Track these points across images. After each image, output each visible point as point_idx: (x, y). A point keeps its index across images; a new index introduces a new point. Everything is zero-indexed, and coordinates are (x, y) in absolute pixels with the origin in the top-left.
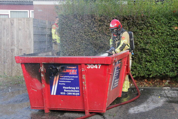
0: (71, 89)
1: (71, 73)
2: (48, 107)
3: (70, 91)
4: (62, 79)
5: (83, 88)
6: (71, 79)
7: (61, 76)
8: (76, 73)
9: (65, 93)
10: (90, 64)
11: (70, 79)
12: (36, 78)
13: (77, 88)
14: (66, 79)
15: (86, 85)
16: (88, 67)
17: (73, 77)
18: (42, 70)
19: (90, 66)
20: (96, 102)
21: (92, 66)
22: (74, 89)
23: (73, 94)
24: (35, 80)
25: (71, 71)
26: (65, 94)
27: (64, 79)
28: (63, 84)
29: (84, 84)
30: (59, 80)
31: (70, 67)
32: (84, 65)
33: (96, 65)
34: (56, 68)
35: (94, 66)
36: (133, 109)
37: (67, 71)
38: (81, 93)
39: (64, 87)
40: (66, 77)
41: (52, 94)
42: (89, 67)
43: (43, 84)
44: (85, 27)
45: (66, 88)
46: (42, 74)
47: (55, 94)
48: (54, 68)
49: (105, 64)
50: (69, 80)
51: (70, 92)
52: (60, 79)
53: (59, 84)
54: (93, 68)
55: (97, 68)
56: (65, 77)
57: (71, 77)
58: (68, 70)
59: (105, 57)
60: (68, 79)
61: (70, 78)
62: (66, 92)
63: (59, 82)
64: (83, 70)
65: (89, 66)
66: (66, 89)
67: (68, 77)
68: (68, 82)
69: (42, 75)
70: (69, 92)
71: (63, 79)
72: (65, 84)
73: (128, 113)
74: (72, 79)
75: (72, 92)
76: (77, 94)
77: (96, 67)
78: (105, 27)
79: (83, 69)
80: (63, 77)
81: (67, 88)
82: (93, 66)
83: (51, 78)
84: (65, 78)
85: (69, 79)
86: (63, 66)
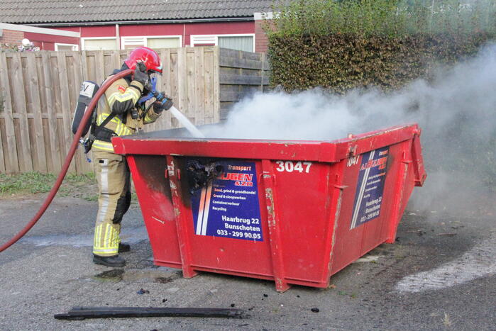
0: (240, 224)
1: (239, 183)
2: (192, 264)
3: (238, 228)
4: (218, 196)
5: (269, 222)
6: (241, 198)
7: (216, 190)
8: (250, 184)
9: (226, 232)
10: (285, 162)
11: (238, 198)
12: (160, 192)
13: (256, 221)
14: (228, 197)
15: (274, 216)
16: (280, 168)
17: (244, 192)
18: (172, 173)
19: (284, 165)
20: (301, 261)
21: (289, 165)
22: (249, 223)
23: (247, 235)
24: (158, 195)
25: (240, 177)
26: (227, 234)
27: (224, 197)
28: (222, 209)
29: (270, 211)
30: (212, 198)
31: (236, 168)
32: (269, 161)
33: (299, 164)
34: (203, 169)
35: (294, 166)
36: (412, 278)
37: (230, 176)
38: (264, 235)
39: (224, 218)
40: (228, 191)
41: (198, 233)
42: (282, 168)
43: (176, 207)
44: (328, 65)
45: (228, 219)
46: (171, 181)
47: (204, 233)
48: (198, 169)
49: (320, 161)
50: (235, 201)
51: (239, 231)
52: (215, 196)
53: (214, 208)
54: (291, 170)
55: (301, 171)
56: (225, 191)
57: (240, 192)
58: (231, 174)
59: (319, 143)
60: (233, 198)
61: (238, 195)
62: (229, 230)
63: (212, 205)
64: (265, 177)
65: (281, 165)
66: (230, 223)
67: (233, 191)
68: (233, 204)
69: (173, 186)
70: (236, 230)
71: (221, 197)
72: (225, 210)
73: (391, 290)
74: (243, 198)
75: (244, 232)
76: (255, 236)
77: (299, 168)
78: (380, 62)
79: (267, 174)
80: (221, 191)
81: (232, 220)
82: (292, 165)
83: (192, 192)
84: (226, 194)
85: (236, 198)
86: (219, 164)
